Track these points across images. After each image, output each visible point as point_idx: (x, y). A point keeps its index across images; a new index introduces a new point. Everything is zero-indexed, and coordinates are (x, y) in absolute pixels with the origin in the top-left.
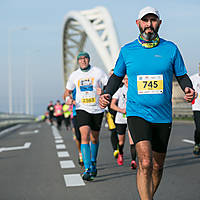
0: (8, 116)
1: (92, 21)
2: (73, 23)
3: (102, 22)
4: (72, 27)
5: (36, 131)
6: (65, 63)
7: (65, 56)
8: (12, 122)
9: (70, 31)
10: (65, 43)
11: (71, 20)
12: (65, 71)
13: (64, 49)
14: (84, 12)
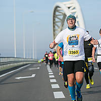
0: (23, 60)
1: (69, 8)
2: (58, 9)
3: (74, 8)
4: (58, 11)
5: (38, 68)
6: (54, 31)
7: (54, 27)
8: (25, 63)
9: (57, 13)
10: (54, 20)
11: (57, 7)
12: (54, 35)
13: (54, 23)
14: (64, 3)
